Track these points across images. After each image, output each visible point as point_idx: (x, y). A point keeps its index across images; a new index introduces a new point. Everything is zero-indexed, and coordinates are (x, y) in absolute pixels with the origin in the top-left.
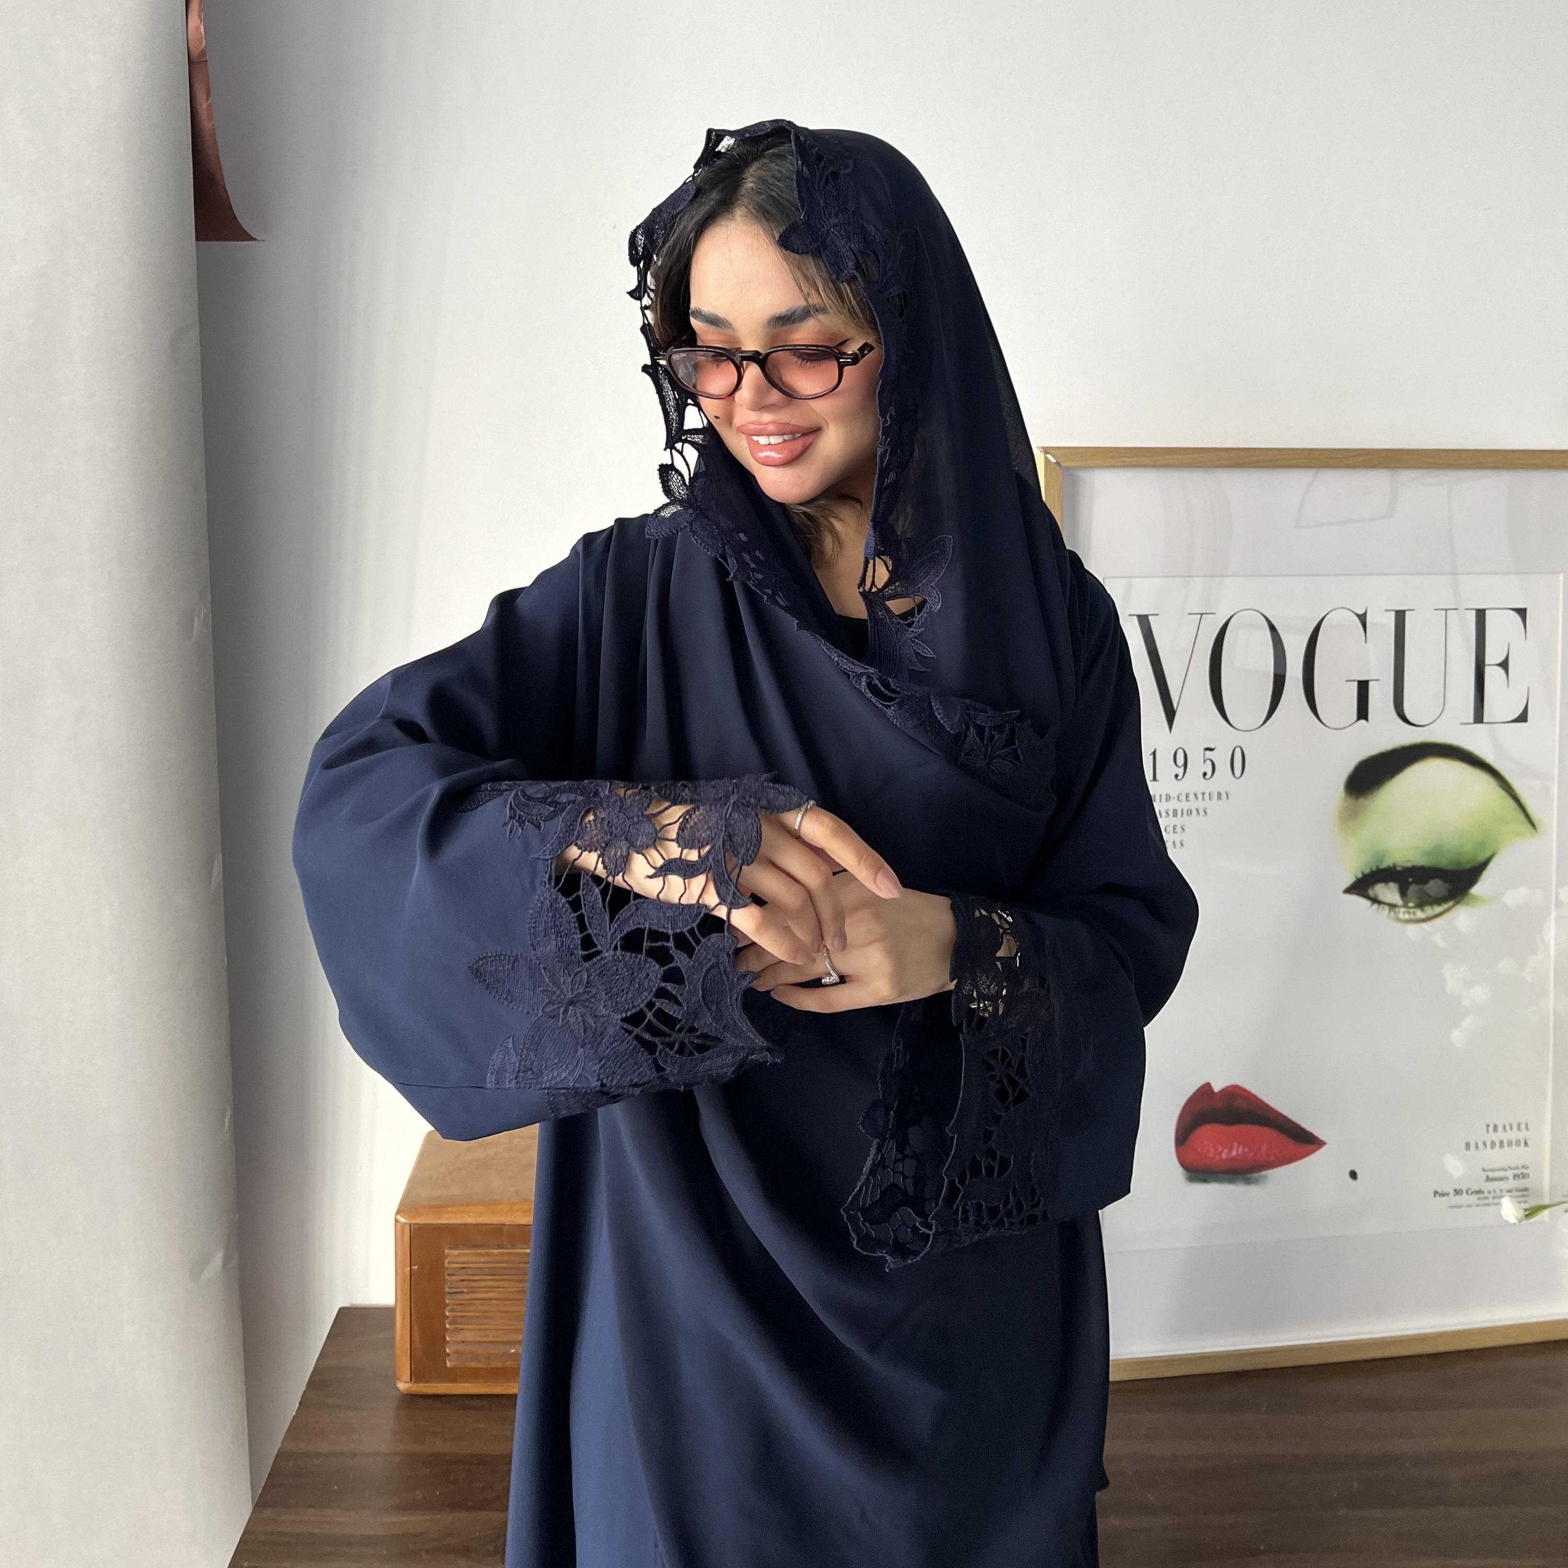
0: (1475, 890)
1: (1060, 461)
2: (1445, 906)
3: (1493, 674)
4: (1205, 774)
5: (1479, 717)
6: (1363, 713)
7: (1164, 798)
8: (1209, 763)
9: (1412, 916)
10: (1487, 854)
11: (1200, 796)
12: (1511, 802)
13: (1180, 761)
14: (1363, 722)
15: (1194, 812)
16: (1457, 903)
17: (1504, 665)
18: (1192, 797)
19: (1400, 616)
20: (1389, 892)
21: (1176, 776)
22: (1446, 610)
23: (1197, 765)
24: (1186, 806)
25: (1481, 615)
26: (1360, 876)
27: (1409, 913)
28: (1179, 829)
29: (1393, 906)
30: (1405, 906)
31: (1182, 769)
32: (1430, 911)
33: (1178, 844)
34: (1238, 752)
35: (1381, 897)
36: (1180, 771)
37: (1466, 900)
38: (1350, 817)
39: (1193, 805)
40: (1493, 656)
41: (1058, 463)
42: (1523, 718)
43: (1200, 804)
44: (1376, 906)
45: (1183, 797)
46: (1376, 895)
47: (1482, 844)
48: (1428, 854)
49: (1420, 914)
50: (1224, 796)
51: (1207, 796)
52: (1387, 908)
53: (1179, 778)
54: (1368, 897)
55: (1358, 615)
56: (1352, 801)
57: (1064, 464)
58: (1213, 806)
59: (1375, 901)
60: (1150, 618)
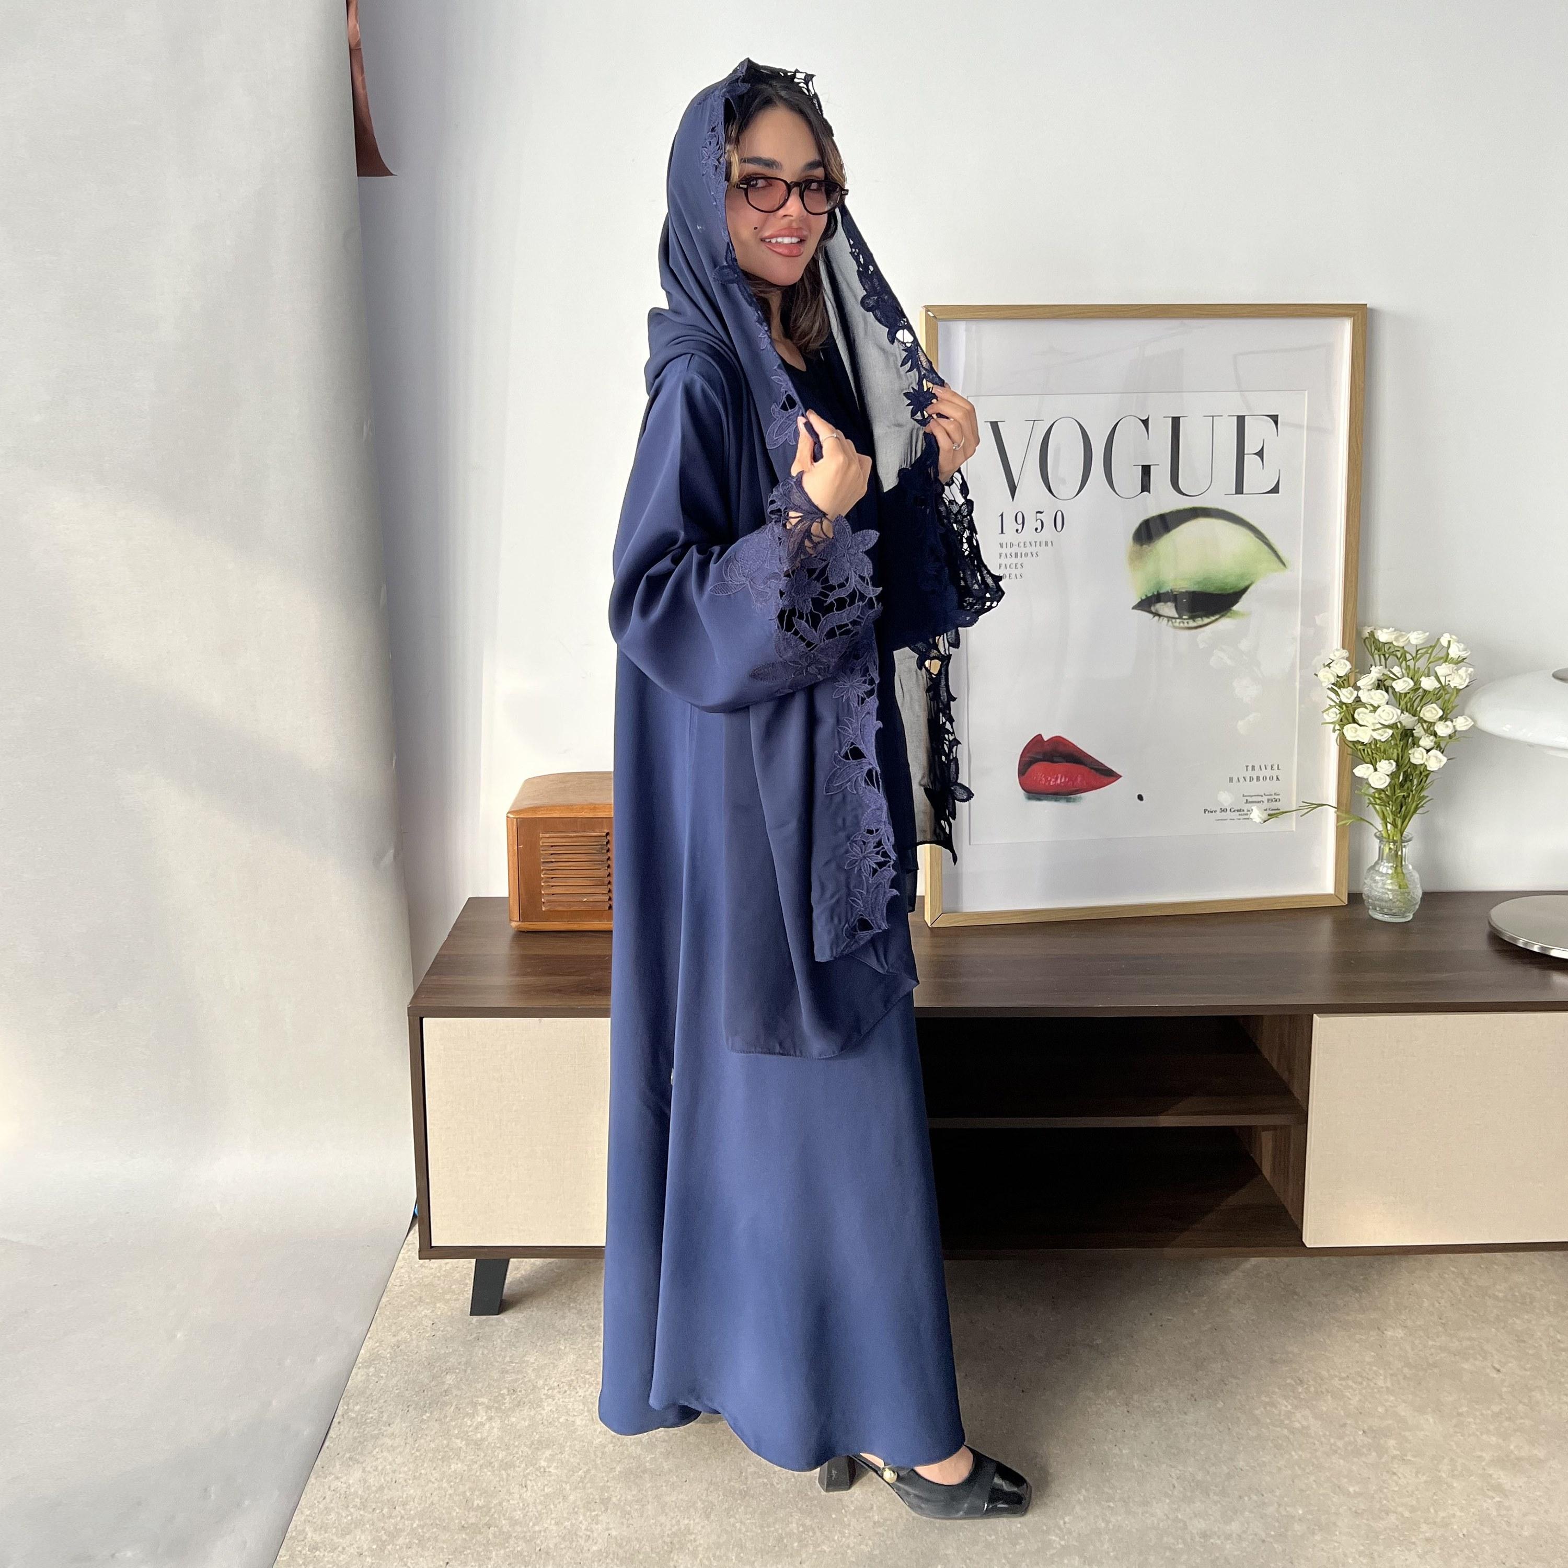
0: (1235, 608)
1: (936, 314)
2: (1213, 618)
3: (1251, 461)
4: (1036, 529)
5: (1239, 489)
6: (1145, 487)
7: (1009, 545)
8: (1039, 522)
9: (1186, 625)
10: (1247, 583)
11: (1033, 544)
12: (1266, 548)
13: (1020, 520)
14: (1145, 493)
15: (1030, 555)
16: (1222, 616)
17: (1260, 454)
18: (1028, 544)
19: (1176, 422)
20: (1168, 609)
21: (1017, 530)
22: (1213, 417)
23: (1031, 523)
24: (1024, 550)
25: (1241, 420)
26: (1144, 597)
27: (1183, 623)
28: (1019, 566)
29: (1170, 618)
30: (1180, 617)
31: (1021, 526)
32: (1199, 622)
33: (1018, 576)
34: (1059, 514)
35: (1161, 612)
36: (1020, 527)
37: (1229, 614)
38: (1136, 558)
39: (1029, 549)
40: (1251, 447)
41: (935, 317)
42: (1275, 490)
43: (1034, 549)
44: (1157, 618)
45: (1022, 545)
46: (1157, 610)
47: (1242, 576)
48: (1199, 583)
49: (1192, 624)
50: (1050, 544)
51: (1038, 544)
52: (1166, 619)
53: (1019, 531)
54: (1151, 612)
55: (1143, 421)
56: (1138, 547)
57: (938, 317)
58: (1041, 550)
59: (1156, 614)
60: (999, 423)
